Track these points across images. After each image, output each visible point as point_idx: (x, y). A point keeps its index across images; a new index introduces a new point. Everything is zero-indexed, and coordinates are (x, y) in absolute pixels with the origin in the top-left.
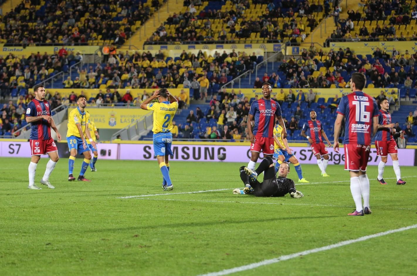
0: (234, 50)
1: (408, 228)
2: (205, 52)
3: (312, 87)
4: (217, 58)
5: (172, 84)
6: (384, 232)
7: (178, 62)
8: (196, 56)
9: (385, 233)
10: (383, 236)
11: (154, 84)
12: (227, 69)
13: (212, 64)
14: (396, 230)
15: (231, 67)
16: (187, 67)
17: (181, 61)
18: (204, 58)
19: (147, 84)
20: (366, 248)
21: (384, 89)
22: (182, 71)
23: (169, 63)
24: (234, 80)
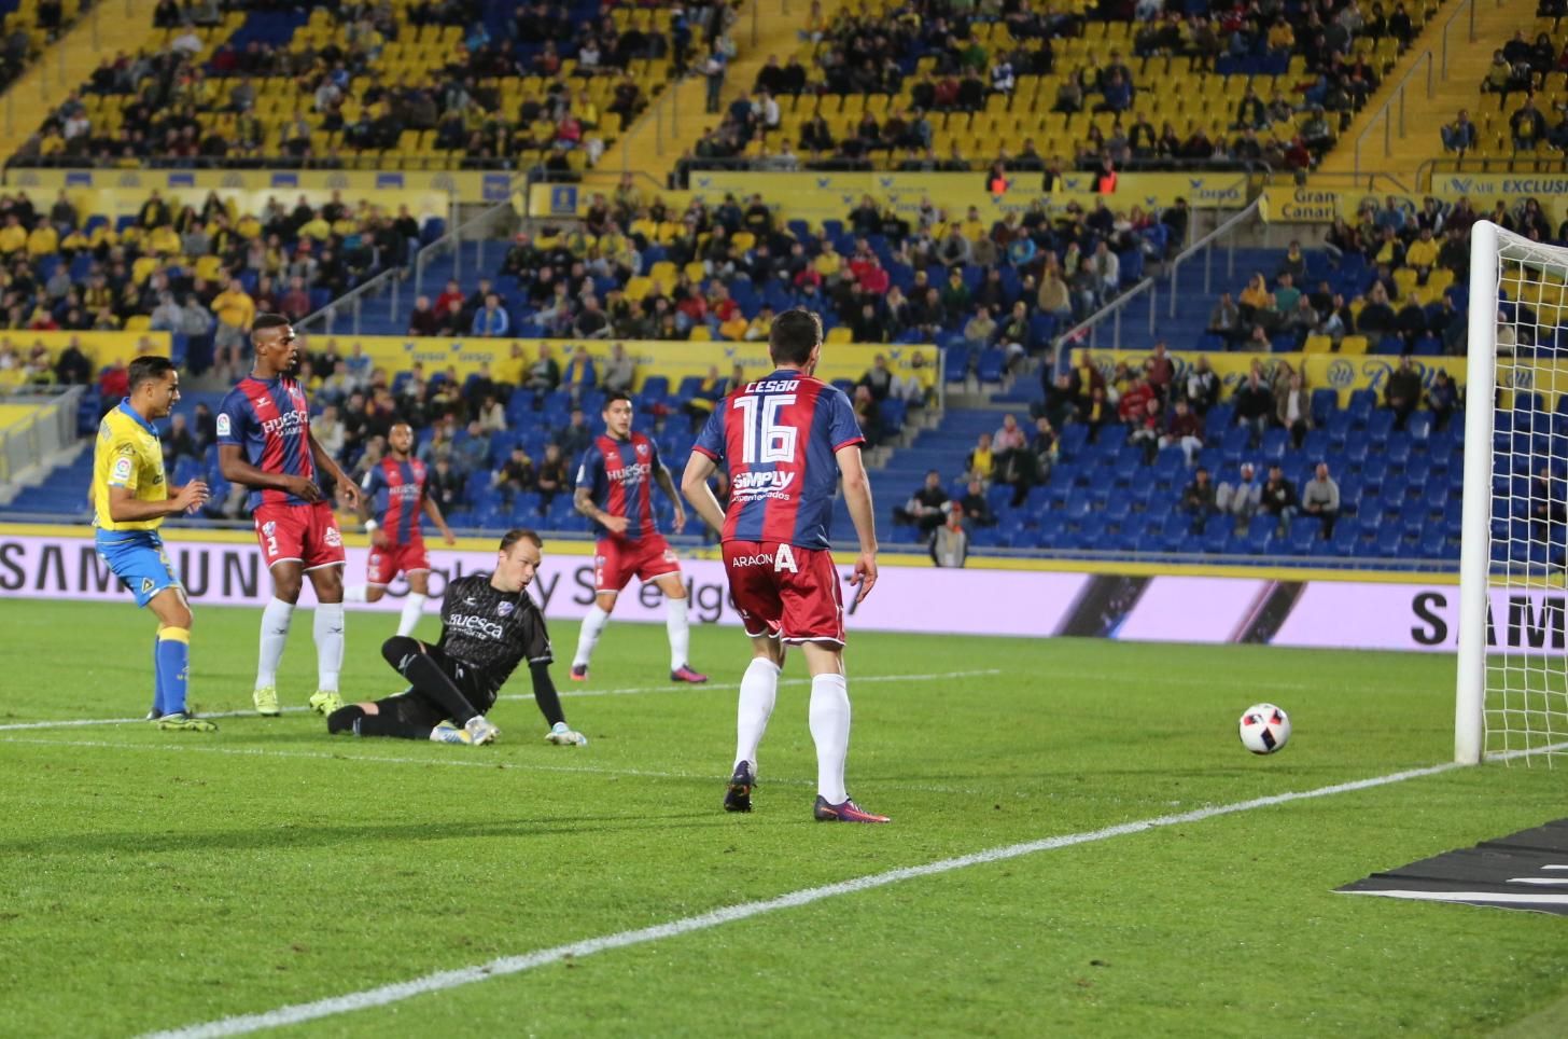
0: (336, 195)
1: (964, 861)
2: (231, 200)
3: (623, 334)
4: (274, 221)
5: (104, 314)
6: (874, 874)
7: (129, 233)
8: (199, 211)
9: (879, 880)
10: (873, 890)
11: (40, 315)
12: (312, 263)
13: (258, 243)
14: (918, 870)
15: (327, 256)
16: (163, 255)
17: (142, 232)
18: (224, 222)
19: (15, 313)
20: (808, 934)
21: (884, 350)
22: (143, 268)
23: (98, 236)
24: (337, 302)
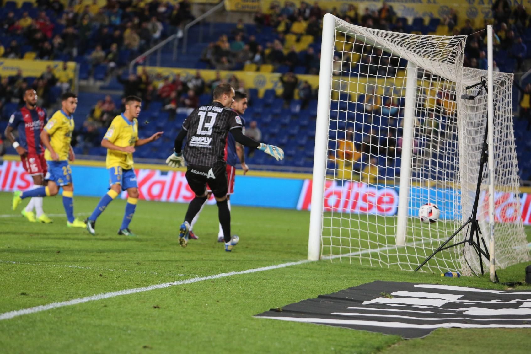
1: (85, 299)
6: (44, 305)
9: (46, 308)
10: (43, 312)
14: (65, 303)
20: (13, 332)
21: (52, 63)
